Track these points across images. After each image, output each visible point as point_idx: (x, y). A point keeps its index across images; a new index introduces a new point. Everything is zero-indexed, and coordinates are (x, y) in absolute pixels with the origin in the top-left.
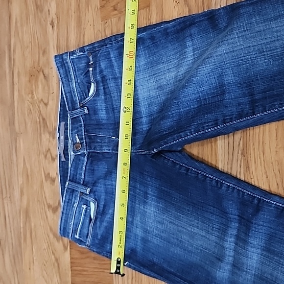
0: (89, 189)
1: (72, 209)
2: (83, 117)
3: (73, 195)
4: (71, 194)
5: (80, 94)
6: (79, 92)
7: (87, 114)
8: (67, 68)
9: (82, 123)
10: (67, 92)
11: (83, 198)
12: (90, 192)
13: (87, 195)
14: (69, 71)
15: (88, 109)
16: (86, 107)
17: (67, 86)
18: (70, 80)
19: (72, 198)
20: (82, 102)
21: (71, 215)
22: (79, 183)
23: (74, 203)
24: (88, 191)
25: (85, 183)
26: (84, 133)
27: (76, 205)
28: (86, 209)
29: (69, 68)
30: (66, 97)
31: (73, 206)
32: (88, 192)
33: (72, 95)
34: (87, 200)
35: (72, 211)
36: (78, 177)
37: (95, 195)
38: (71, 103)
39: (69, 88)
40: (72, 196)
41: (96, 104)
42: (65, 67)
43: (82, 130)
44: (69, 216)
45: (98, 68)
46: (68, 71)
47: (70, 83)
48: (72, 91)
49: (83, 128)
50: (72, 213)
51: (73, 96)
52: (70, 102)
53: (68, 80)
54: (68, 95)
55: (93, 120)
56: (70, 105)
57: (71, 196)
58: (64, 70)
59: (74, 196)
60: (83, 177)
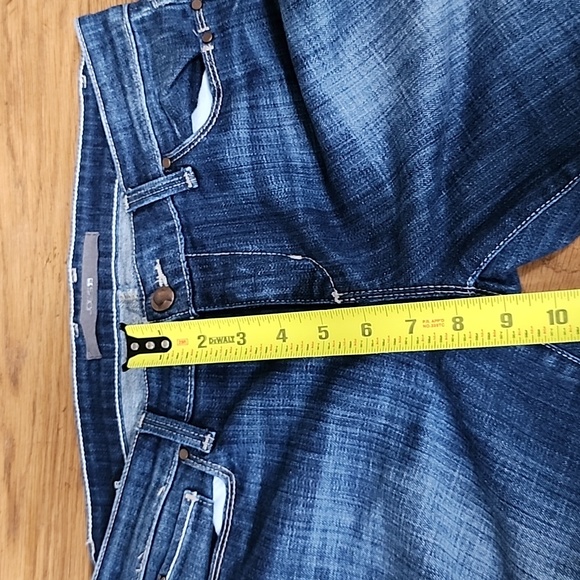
0: (209, 439)
1: (149, 506)
2: (177, 200)
3: (155, 459)
4: (152, 454)
5: (161, 128)
6: (159, 123)
7: (192, 189)
8: (120, 52)
9: (176, 221)
10: (119, 126)
11: (189, 468)
12: (215, 445)
13: (202, 455)
14: (127, 61)
15: (197, 175)
16: (189, 169)
17: (119, 111)
18: (129, 90)
19: (152, 470)
20: (174, 153)
21: (142, 526)
22: (180, 418)
23: (158, 485)
24: (206, 444)
25: (197, 417)
26: (186, 253)
27: (163, 492)
28: (200, 504)
29: (125, 51)
30: (117, 144)
31: (153, 497)
32: (207, 446)
33: (136, 136)
34: (203, 473)
35: (146, 514)
36: (173, 400)
37: (230, 455)
38: (135, 161)
39: (125, 116)
40: (154, 464)
41: (220, 156)
42: (114, 48)
43: (175, 244)
44: (137, 530)
45: (235, 45)
46: (122, 61)
47: (129, 97)
48: (136, 123)
49: (180, 238)
50: (148, 519)
51: (140, 136)
52: (128, 158)
53: (123, 88)
54: (122, 136)
55: (218, 206)
56: (130, 168)
57: (149, 464)
58: (109, 59)
59: (159, 460)
60: (190, 399)
